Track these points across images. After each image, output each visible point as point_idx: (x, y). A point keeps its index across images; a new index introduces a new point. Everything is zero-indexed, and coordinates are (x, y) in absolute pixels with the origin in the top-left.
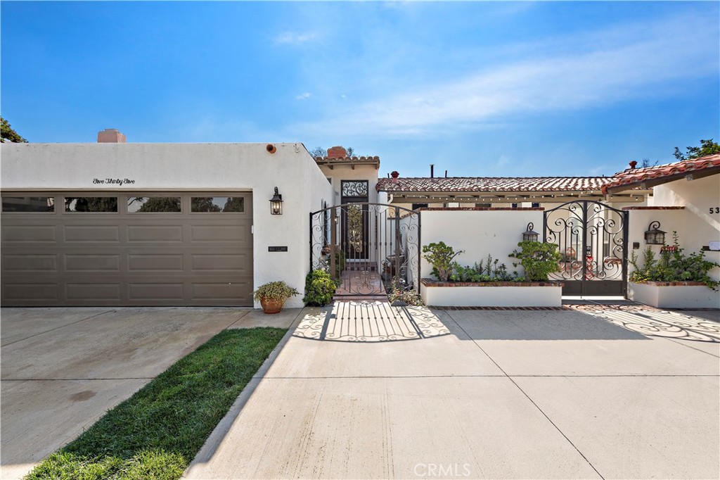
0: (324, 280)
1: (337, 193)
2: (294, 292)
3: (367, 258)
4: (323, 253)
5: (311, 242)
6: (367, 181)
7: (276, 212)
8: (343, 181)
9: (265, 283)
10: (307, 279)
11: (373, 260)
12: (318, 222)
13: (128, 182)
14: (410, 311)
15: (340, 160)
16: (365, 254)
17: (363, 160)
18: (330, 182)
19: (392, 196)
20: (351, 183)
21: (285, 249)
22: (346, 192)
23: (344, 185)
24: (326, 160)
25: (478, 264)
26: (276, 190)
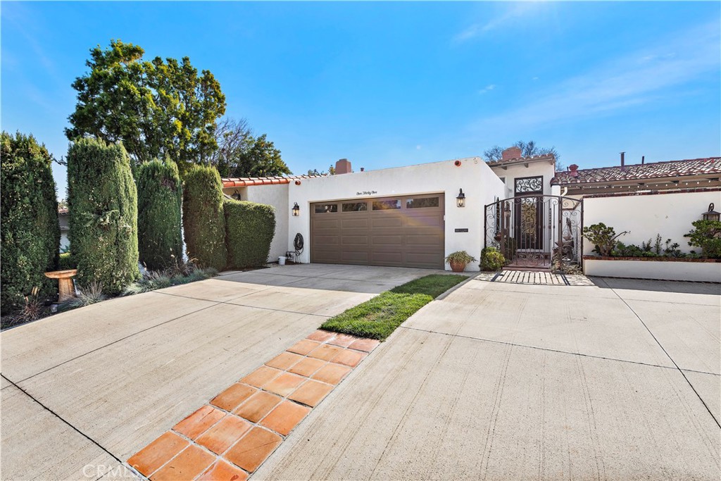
0: (496, 253)
1: (510, 190)
2: (473, 259)
3: (542, 249)
4: (497, 239)
5: (485, 227)
6: (542, 177)
7: (461, 205)
8: (516, 179)
9: (453, 252)
10: (482, 252)
11: (547, 251)
12: (492, 212)
13: (374, 192)
14: (566, 276)
15: (514, 161)
16: (539, 245)
17: (536, 158)
18: (504, 182)
19: (566, 189)
20: (525, 180)
21: (466, 230)
22: (519, 188)
23: (518, 183)
24: (500, 163)
25: (646, 243)
26: (461, 190)
